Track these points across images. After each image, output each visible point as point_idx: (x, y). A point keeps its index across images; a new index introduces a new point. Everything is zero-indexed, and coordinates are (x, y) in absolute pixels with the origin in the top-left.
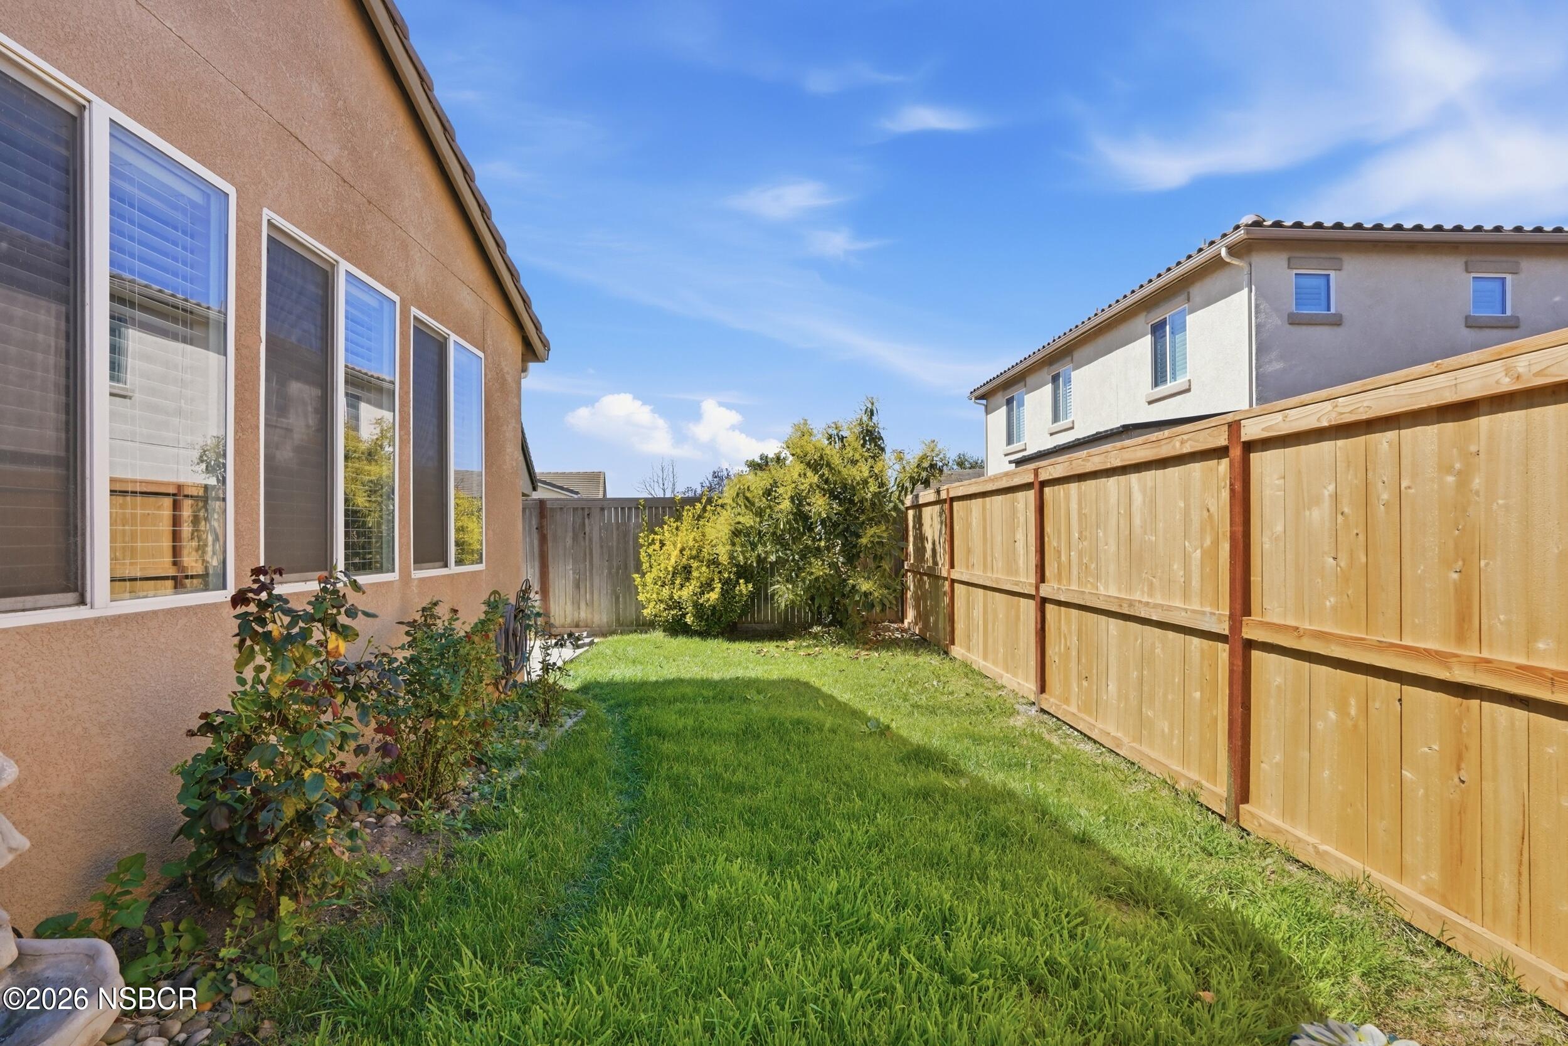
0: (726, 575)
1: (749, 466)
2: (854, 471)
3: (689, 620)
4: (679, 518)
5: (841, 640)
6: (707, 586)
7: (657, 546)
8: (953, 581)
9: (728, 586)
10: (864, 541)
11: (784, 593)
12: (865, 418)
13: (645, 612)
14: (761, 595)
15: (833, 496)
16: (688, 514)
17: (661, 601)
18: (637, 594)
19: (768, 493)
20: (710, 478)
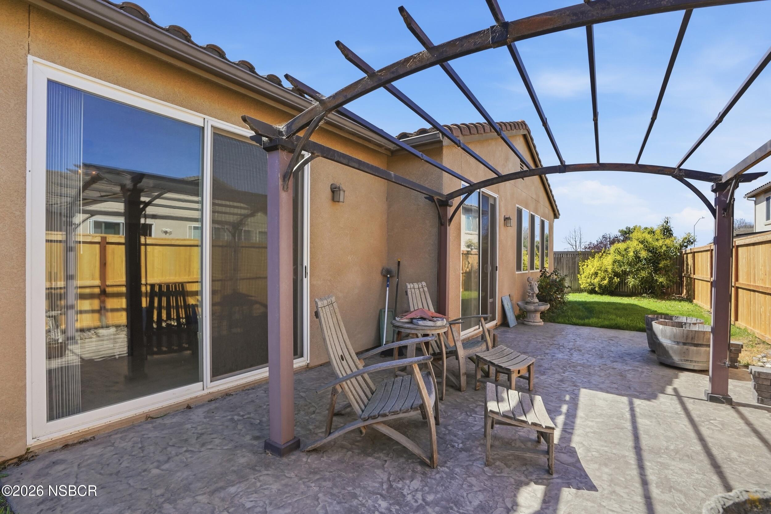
0: (610, 276)
1: (620, 232)
2: (656, 243)
3: (597, 289)
4: (593, 257)
5: (653, 297)
6: (603, 279)
7: (586, 266)
8: (694, 279)
9: (611, 279)
10: (660, 265)
11: (631, 281)
12: (665, 224)
13: (582, 286)
14: (623, 283)
15: (649, 251)
16: (597, 256)
17: (587, 283)
18: (579, 281)
19: (625, 250)
20: (601, 238)
